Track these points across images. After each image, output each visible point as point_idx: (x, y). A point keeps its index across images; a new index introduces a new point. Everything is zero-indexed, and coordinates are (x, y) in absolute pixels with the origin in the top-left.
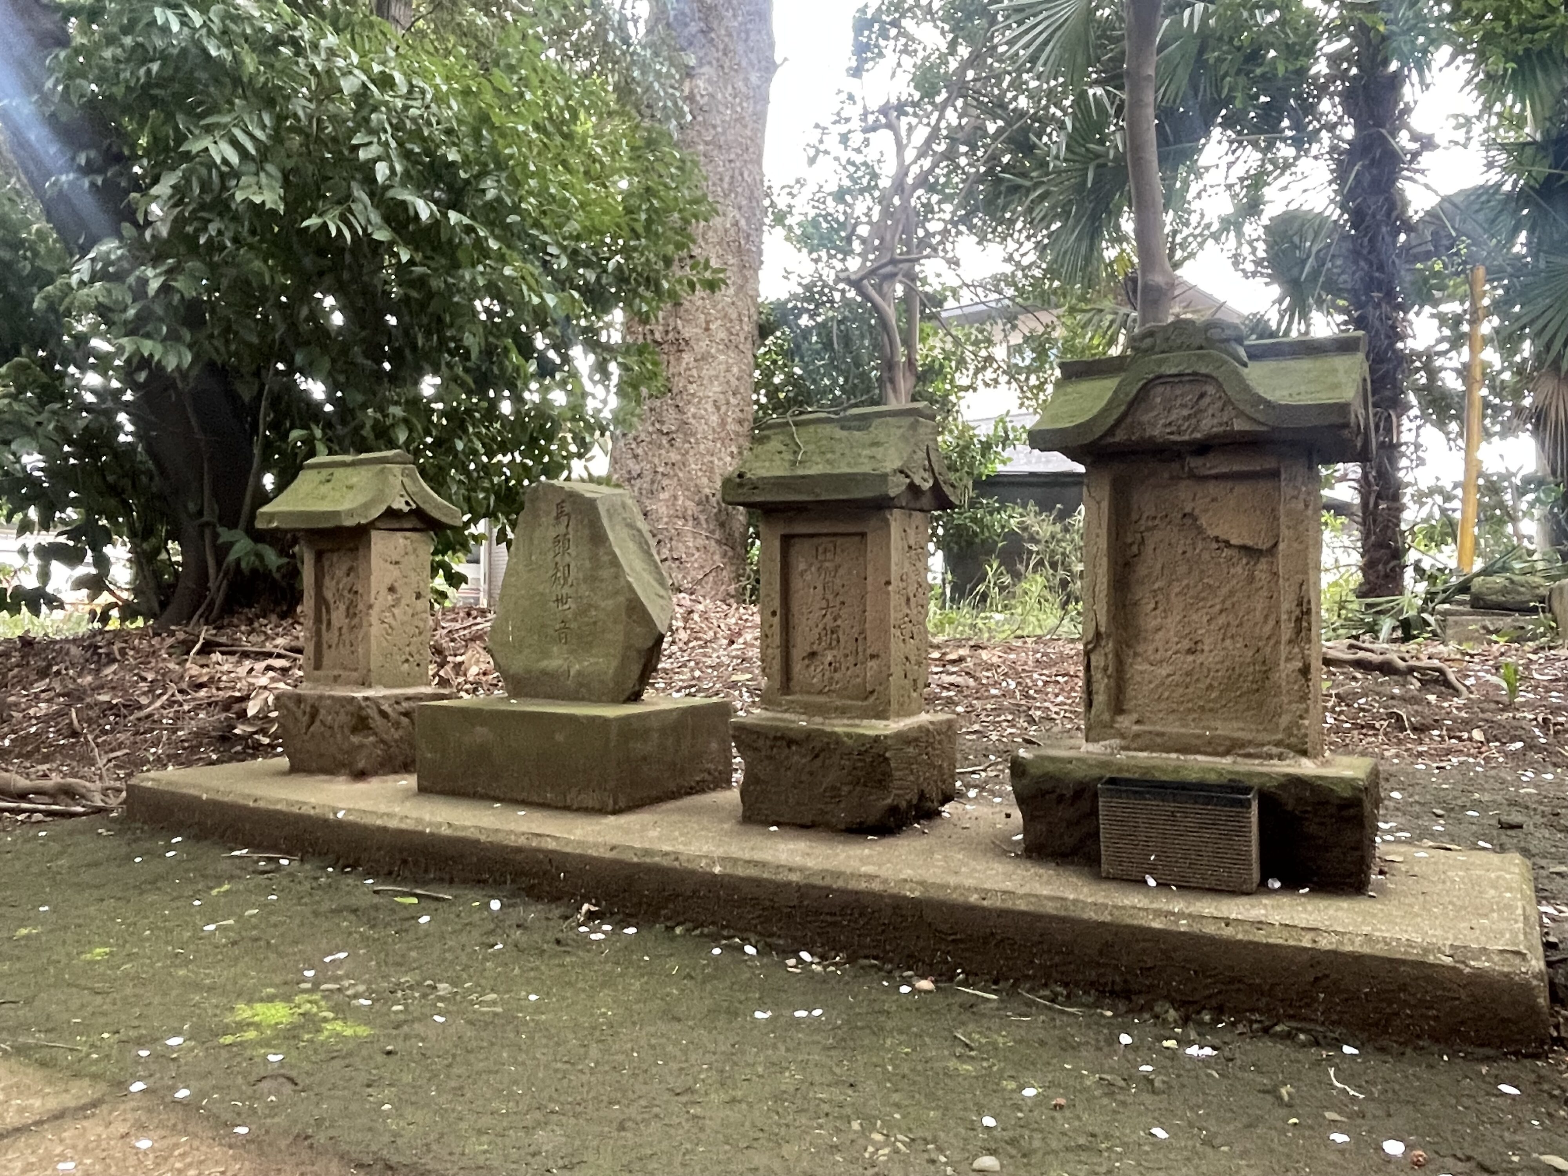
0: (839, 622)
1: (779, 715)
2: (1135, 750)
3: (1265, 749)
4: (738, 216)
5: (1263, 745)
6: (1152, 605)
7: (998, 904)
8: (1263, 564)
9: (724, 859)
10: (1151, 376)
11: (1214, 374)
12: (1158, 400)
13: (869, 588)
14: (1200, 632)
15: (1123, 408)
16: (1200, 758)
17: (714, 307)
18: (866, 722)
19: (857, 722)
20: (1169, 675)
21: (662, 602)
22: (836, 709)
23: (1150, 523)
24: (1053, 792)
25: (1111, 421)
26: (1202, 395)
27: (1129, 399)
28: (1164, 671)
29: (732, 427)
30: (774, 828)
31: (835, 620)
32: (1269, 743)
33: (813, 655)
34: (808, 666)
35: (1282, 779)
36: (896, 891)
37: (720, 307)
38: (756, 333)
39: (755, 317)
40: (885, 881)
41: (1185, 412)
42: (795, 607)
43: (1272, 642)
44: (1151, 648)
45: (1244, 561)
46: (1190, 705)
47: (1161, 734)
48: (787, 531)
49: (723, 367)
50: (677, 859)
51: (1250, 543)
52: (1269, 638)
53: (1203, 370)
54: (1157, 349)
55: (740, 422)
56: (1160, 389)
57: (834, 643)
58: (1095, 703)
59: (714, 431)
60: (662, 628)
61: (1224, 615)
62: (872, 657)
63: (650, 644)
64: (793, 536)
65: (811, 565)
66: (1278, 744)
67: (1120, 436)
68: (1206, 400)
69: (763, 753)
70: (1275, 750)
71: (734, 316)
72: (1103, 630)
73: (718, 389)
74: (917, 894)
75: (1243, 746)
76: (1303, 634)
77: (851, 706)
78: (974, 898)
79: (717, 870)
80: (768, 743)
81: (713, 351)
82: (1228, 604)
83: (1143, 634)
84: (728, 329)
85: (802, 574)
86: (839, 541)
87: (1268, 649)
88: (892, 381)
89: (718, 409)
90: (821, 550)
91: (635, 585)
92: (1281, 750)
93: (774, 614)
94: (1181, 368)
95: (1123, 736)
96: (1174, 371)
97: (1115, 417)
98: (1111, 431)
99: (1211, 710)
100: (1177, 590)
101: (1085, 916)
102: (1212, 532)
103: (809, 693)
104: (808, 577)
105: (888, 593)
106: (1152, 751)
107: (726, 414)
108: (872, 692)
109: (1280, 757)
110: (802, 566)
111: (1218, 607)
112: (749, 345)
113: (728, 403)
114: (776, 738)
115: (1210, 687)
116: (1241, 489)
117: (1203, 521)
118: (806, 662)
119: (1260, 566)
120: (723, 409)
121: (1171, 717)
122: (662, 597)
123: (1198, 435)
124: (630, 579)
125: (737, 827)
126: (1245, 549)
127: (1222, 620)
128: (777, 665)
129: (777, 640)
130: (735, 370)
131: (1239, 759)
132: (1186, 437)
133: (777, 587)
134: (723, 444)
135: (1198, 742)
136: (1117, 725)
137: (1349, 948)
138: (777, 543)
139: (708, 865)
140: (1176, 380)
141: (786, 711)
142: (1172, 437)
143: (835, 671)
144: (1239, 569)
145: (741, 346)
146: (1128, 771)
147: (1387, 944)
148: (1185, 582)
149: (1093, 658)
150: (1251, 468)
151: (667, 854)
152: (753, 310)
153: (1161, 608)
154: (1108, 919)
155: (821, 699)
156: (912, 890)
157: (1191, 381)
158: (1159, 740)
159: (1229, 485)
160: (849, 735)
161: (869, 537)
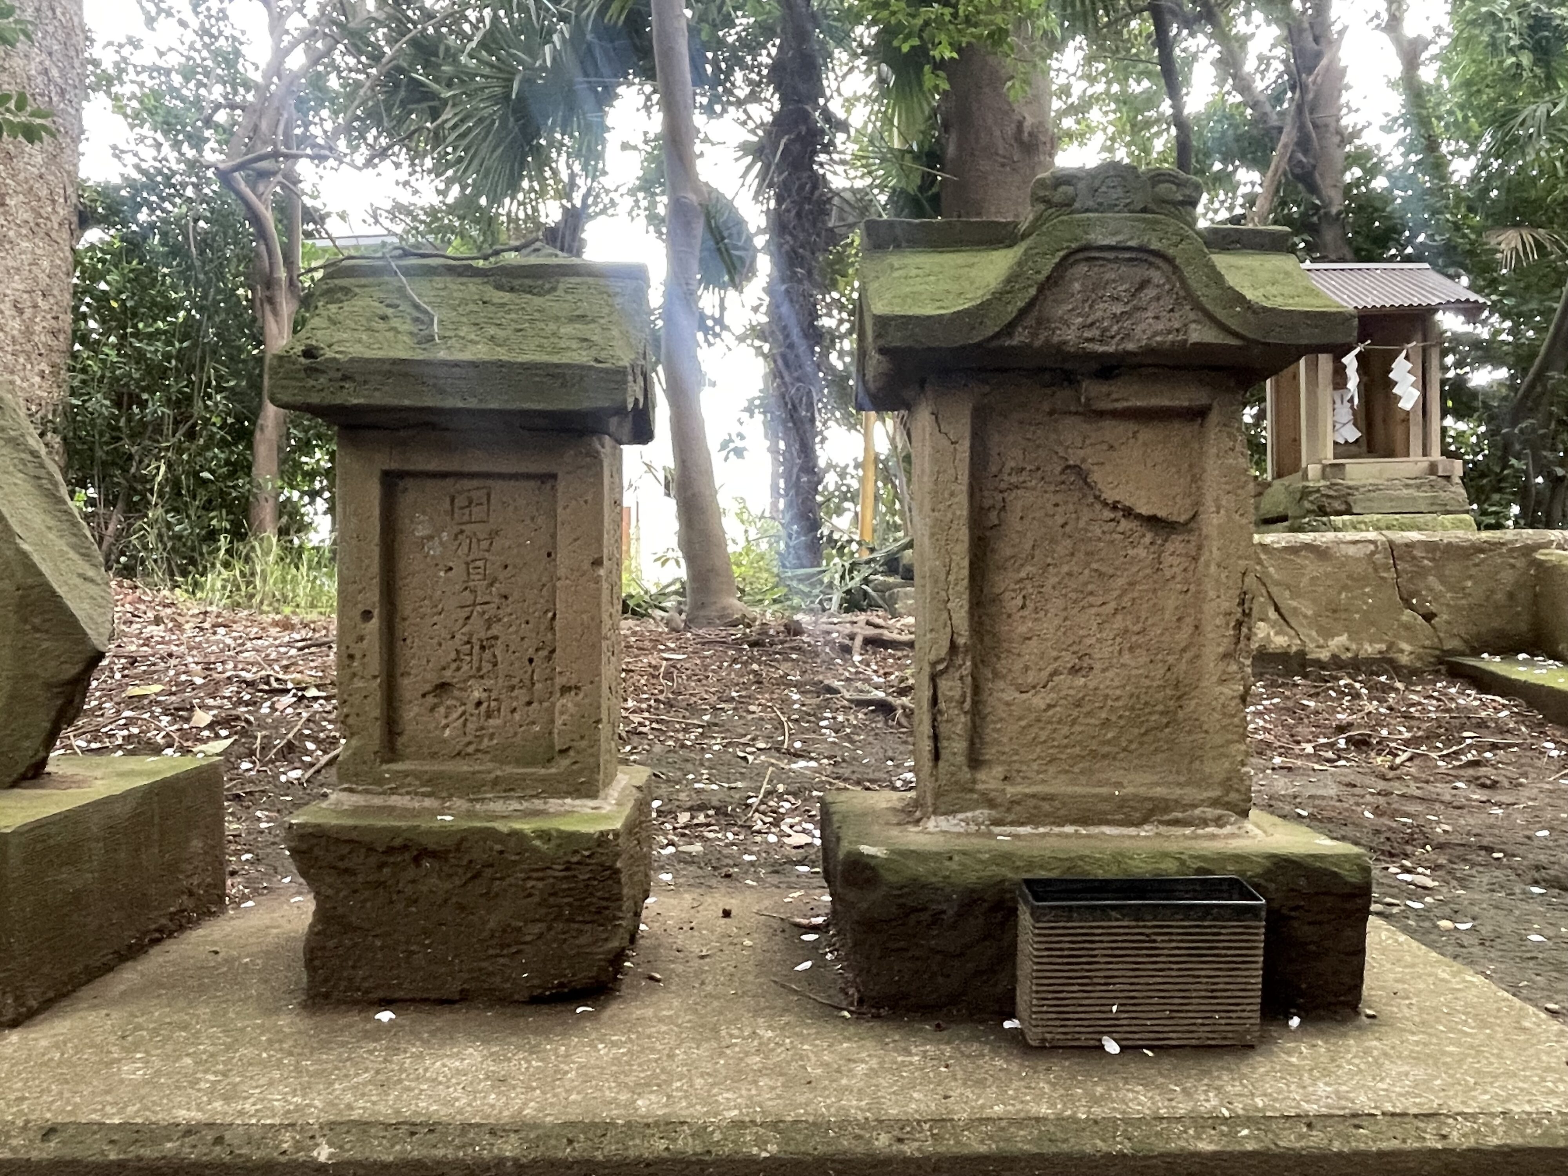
0: (495, 630)
1: (378, 801)
2: (1012, 824)
3: (1197, 812)
4: (47, 63)
5: (1195, 806)
6: (1019, 602)
7: (929, 1147)
8: (1176, 544)
9: (331, 1126)
10: (1074, 245)
11: (1171, 252)
12: (1077, 286)
13: (562, 572)
14: (1088, 641)
15: (1033, 291)
16: (1107, 830)
17: (13, 177)
18: (554, 804)
19: (538, 804)
20: (1050, 706)
21: (93, 590)
22: (496, 782)
23: (1014, 479)
24: (925, 909)
25: (1012, 311)
26: (1144, 284)
27: (1041, 277)
28: (1039, 701)
29: (42, 338)
30: (385, 1016)
31: (489, 625)
32: (1202, 803)
33: (443, 687)
34: (432, 709)
35: (1268, 864)
36: (728, 1149)
37: (21, 176)
38: (75, 219)
39: (74, 199)
40: (700, 1132)
41: (1118, 309)
42: (407, 606)
43: (1188, 656)
44: (1018, 666)
45: (1147, 539)
46: (1077, 750)
47: (1049, 798)
48: (394, 466)
49: (27, 258)
50: (219, 1140)
51: (1161, 514)
52: (1184, 650)
53: (1155, 245)
54: (1077, 205)
55: (54, 333)
56: (1083, 268)
57: (486, 667)
58: (944, 754)
59: (14, 341)
60: (97, 638)
61: (1119, 617)
62: (565, 690)
63: (72, 671)
64: (402, 475)
65: (439, 531)
66: (1215, 803)
67: (1020, 337)
68: (1150, 292)
69: (360, 878)
70: (1211, 812)
71: (44, 192)
72: (961, 641)
73: (21, 287)
74: (773, 1148)
75: (1167, 810)
76: (1242, 645)
77: (523, 778)
78: (882, 1142)
79: (323, 1153)
80: (373, 860)
81: (11, 233)
82: (1126, 601)
83: (1006, 645)
84: (33, 209)
85: (421, 543)
86: (497, 486)
87: (1183, 666)
88: (271, 301)
89: (21, 312)
90: (460, 501)
91: (36, 558)
92: (1219, 812)
93: (367, 615)
94: (1120, 238)
95: (991, 804)
96: (1111, 241)
97: (1020, 304)
98: (1009, 328)
99: (1105, 756)
100: (1054, 580)
101: (1088, 1149)
102: (1110, 495)
103: (433, 755)
104: (434, 550)
105: (597, 580)
106: (1037, 825)
107: (32, 320)
108: (564, 752)
109: (1219, 822)
110: (421, 531)
111: (1113, 605)
112: (66, 235)
113: (35, 306)
114: (390, 850)
115: (1106, 723)
116: (1146, 434)
117: (1096, 476)
118: (431, 700)
119: (1170, 547)
120: (28, 313)
121: (1052, 770)
122: (92, 581)
123: (1131, 346)
124: (25, 547)
125: (304, 1023)
126: (1153, 521)
127: (1119, 623)
128: (374, 709)
129: (374, 664)
130: (45, 264)
131: (1163, 829)
132: (1111, 349)
133: (375, 568)
134: (28, 358)
135: (1105, 807)
136: (980, 787)
137: (1494, 1141)
138: (374, 490)
139: (298, 1146)
140: (1111, 255)
141: (394, 791)
142: (1089, 346)
143: (489, 716)
144: (1141, 552)
145: (53, 234)
146: (1041, 867)
147: (1537, 1123)
148: (1065, 569)
149: (944, 684)
150: (1177, 403)
151: (189, 1131)
152: (70, 191)
153: (1031, 605)
154: (1127, 1148)
155: (464, 767)
156: (761, 1142)
157: (1130, 260)
158: (1046, 807)
159: (1132, 426)
160: (544, 835)
161: (561, 486)
